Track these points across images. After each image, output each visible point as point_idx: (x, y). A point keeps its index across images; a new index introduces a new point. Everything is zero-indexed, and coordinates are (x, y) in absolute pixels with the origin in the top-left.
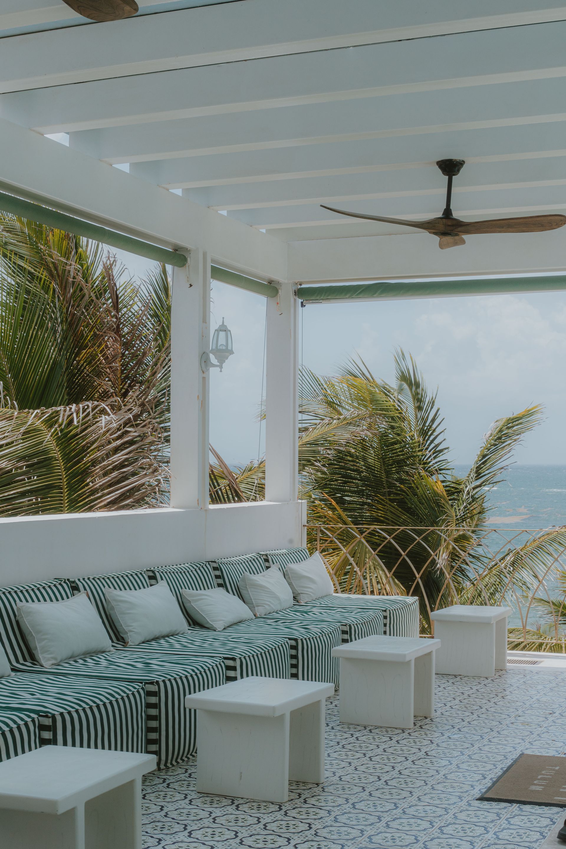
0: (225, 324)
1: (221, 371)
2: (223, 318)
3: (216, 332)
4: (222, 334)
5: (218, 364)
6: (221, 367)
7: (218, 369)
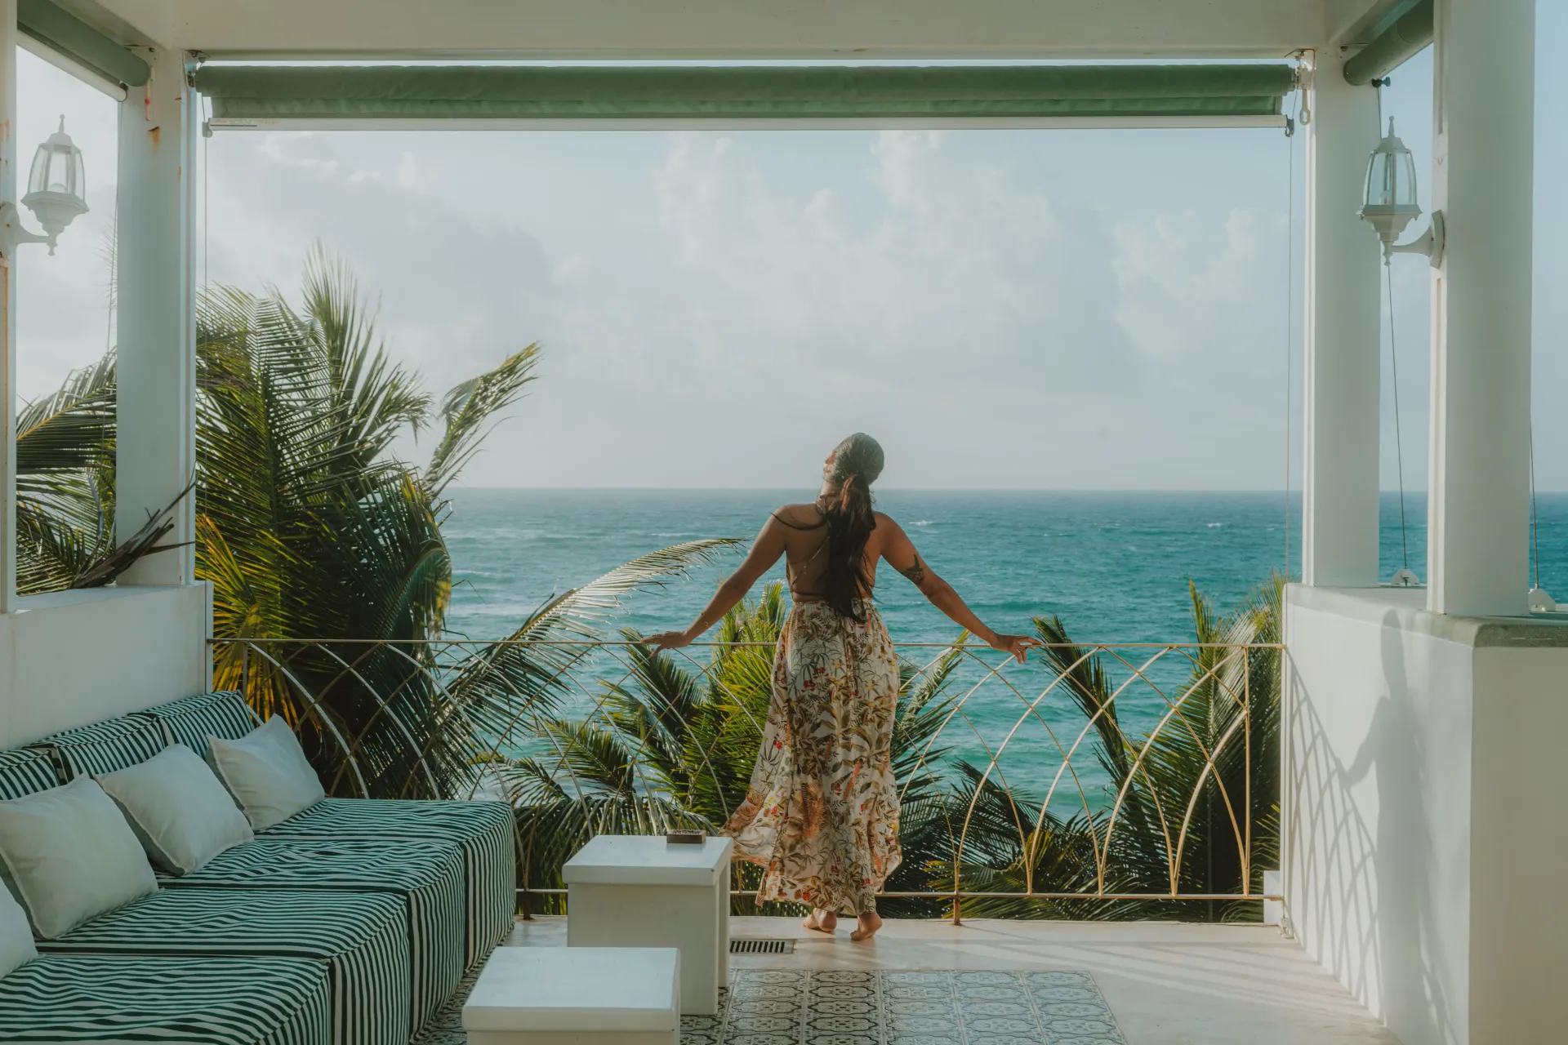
0: (65, 132)
1: (51, 253)
2: (62, 117)
3: (43, 154)
4: (59, 161)
5: (45, 234)
6: (52, 244)
7: (44, 247)
